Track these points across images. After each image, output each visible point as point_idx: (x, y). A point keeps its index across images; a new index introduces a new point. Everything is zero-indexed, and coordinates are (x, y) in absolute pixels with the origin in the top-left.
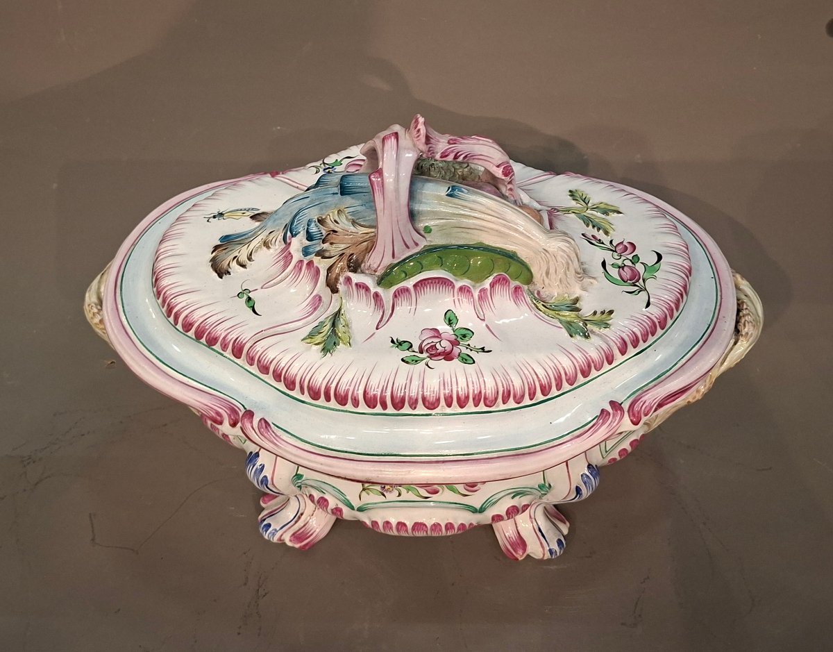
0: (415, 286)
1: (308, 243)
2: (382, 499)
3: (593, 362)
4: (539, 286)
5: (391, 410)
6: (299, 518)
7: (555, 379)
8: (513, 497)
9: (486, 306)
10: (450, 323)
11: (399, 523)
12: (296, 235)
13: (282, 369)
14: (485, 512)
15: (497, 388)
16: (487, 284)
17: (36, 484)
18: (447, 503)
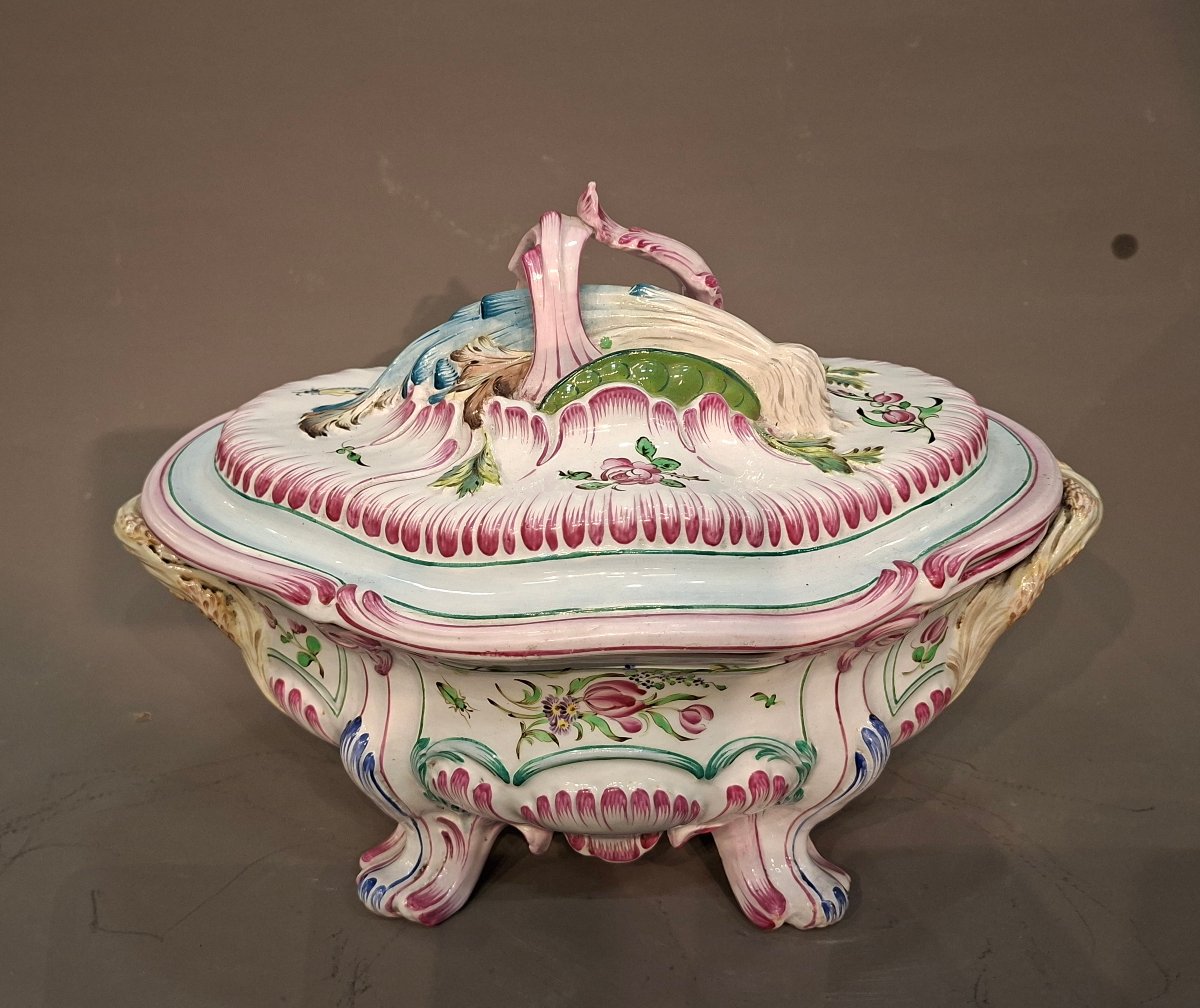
0: (592, 402)
1: (437, 391)
2: (552, 747)
3: (862, 502)
4: (770, 422)
5: (563, 549)
6: (421, 872)
7: (808, 517)
8: (758, 757)
9: (695, 436)
10: (645, 452)
11: (580, 794)
12: (420, 382)
13: (400, 520)
14: (716, 778)
15: (722, 515)
16: (695, 404)
17: (14, 858)
18: (655, 750)
